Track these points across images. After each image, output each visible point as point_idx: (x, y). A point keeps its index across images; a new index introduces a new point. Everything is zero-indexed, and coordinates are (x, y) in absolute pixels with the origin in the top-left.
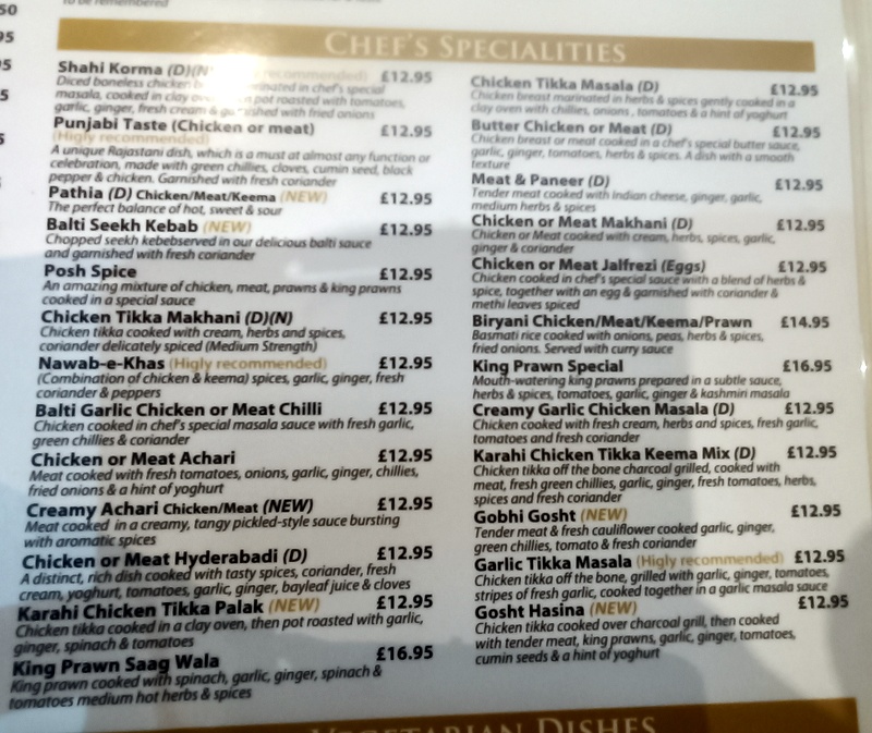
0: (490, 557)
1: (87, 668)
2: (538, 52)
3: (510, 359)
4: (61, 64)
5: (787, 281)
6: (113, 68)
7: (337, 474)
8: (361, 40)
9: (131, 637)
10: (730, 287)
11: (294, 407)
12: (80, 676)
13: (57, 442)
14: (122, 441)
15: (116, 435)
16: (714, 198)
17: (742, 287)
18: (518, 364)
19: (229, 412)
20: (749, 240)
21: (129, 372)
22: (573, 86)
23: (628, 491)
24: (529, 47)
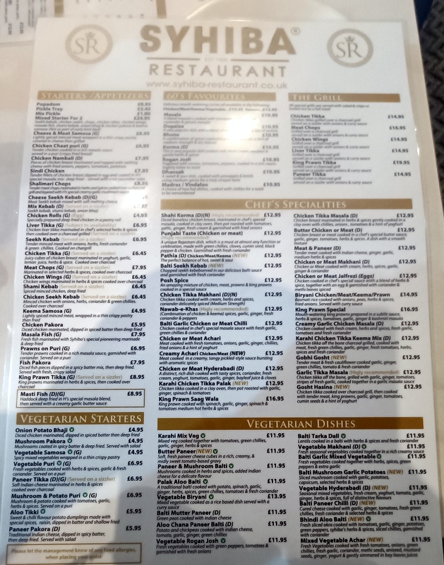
0: (302, 370)
1: (180, 400)
2: (316, 205)
3: (307, 307)
4: (162, 214)
5: (403, 281)
6: (178, 215)
7: (252, 344)
8: (257, 203)
9: (192, 391)
10: (382, 283)
11: (238, 323)
12: (178, 402)
13: (167, 333)
14: (186, 333)
15: (184, 331)
16: (377, 253)
17: (387, 283)
18: (310, 309)
19: (218, 324)
20: (389, 267)
21: (187, 312)
22: (328, 216)
23: (347, 350)
24: (313, 204)
